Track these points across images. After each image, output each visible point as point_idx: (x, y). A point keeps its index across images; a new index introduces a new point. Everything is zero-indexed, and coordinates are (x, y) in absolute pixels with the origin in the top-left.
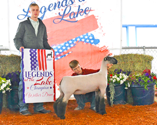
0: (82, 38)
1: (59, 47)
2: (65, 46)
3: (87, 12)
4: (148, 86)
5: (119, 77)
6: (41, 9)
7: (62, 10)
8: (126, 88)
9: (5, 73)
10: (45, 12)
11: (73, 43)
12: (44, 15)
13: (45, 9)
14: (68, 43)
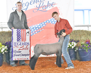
0: (50, 21)
1: (36, 26)
2: (40, 25)
3: (53, 5)
4: (88, 50)
5: (71, 44)
6: (26, 4)
7: (38, 4)
8: (76, 51)
9: (5, 42)
10: (28, 5)
11: (44, 24)
12: (27, 7)
13: (28, 3)
14: (42, 24)
